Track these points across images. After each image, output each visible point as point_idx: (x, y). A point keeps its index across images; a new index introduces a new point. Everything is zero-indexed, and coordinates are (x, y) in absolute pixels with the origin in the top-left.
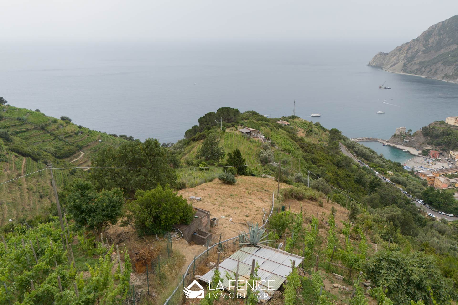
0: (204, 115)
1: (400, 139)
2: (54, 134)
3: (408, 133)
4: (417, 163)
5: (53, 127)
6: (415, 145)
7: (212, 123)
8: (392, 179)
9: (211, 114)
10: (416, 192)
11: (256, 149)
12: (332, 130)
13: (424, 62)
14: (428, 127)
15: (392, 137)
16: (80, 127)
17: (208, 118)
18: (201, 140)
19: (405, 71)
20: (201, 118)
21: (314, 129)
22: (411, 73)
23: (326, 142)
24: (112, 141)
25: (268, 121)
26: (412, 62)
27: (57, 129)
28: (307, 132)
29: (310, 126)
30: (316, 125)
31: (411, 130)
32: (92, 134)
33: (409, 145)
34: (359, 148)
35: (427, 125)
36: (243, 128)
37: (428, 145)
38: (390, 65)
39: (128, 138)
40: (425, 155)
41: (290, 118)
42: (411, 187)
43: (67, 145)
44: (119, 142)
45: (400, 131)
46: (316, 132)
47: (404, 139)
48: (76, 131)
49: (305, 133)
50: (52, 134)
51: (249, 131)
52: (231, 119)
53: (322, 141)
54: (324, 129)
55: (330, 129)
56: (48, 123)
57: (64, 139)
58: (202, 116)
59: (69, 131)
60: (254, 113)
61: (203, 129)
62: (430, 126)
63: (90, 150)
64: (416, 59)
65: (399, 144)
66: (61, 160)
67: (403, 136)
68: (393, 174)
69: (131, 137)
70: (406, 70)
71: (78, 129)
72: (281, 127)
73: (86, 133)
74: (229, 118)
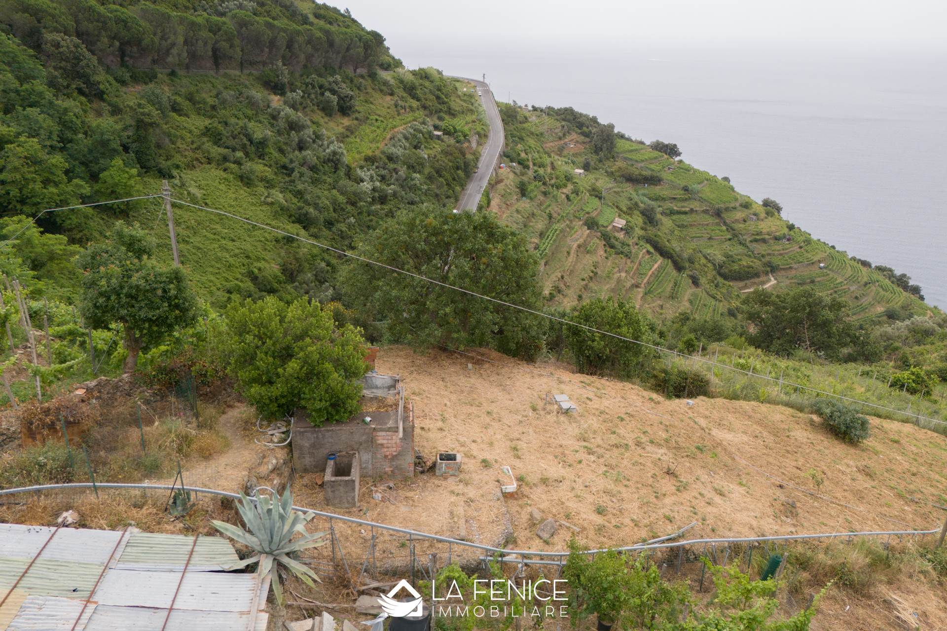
2: (734, 230)
5: (739, 215)
16: (791, 227)
24: (848, 272)
27: (745, 221)
32: (809, 248)
39: (894, 277)
43: (749, 256)
48: (777, 234)
50: (730, 229)
56: (732, 205)
57: (748, 245)
59: (764, 231)
63: (792, 278)
66: (726, 282)
69: (905, 276)
71: (786, 231)
73: (797, 243)
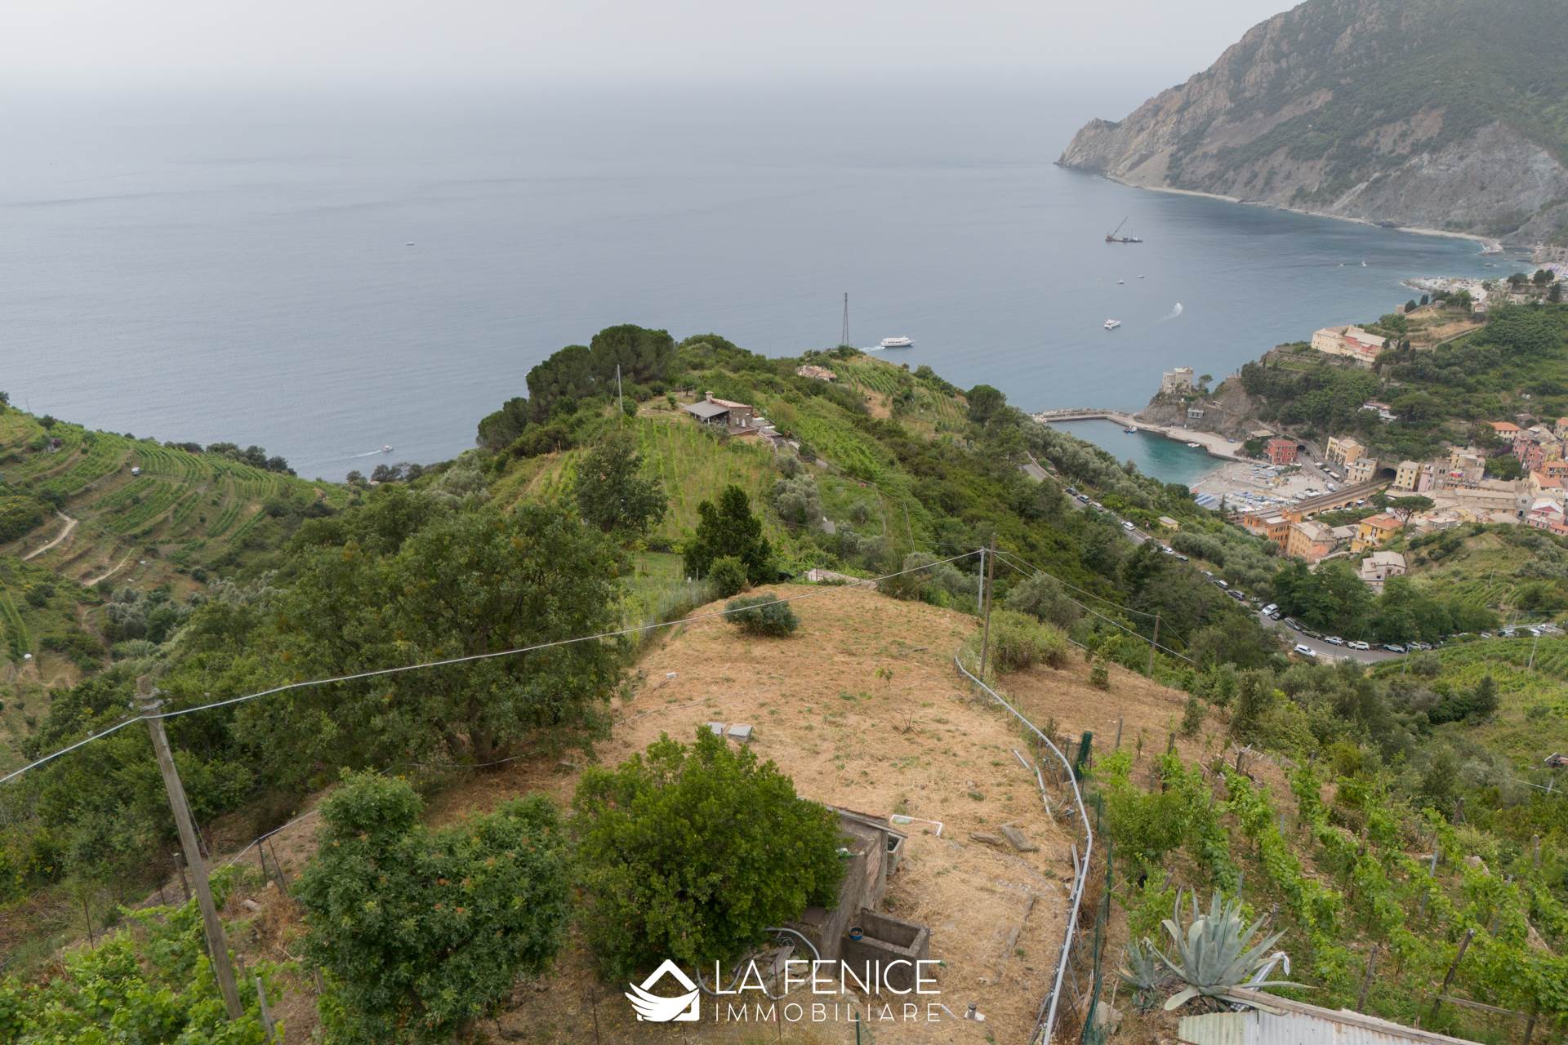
0: (547, 359)
1: (1175, 408)
3: (1200, 386)
4: (1231, 482)
6: (1221, 427)
7: (577, 387)
8: (1178, 543)
9: (570, 355)
10: (1253, 582)
11: (755, 475)
12: (976, 389)
13: (1234, 150)
14: (1261, 365)
15: (1151, 403)
16: (48, 422)
17: (562, 368)
18: (549, 452)
19: (1175, 180)
20: (535, 370)
21: (919, 391)
22: (1194, 189)
23: (961, 431)
24: (181, 469)
25: (771, 367)
26: (1196, 152)
28: (895, 401)
29: (903, 381)
30: (920, 377)
31: (1207, 378)
32: (98, 448)
33: (1204, 425)
34: (1067, 445)
35: (1257, 359)
36: (697, 401)
37: (1260, 423)
38: (1128, 163)
39: (243, 455)
40: (1254, 458)
41: (833, 356)
42: (1241, 567)
43: (4, 493)
44: (211, 471)
45: (1177, 382)
46: (925, 400)
47: (1188, 406)
48: (32, 440)
49: (890, 407)
51: (720, 410)
52: (646, 368)
53: (947, 430)
54: (947, 390)
55: (967, 389)
58: (540, 363)
59: (5, 441)
60: (718, 344)
61: (546, 411)
62: (1264, 359)
63: (100, 507)
64: (1209, 140)
65: (1173, 424)
67: (1186, 398)
68: (1176, 527)
69: (253, 449)
70: (1178, 177)
71: (43, 431)
72: (817, 388)
73: (73, 445)
74: (640, 365)
